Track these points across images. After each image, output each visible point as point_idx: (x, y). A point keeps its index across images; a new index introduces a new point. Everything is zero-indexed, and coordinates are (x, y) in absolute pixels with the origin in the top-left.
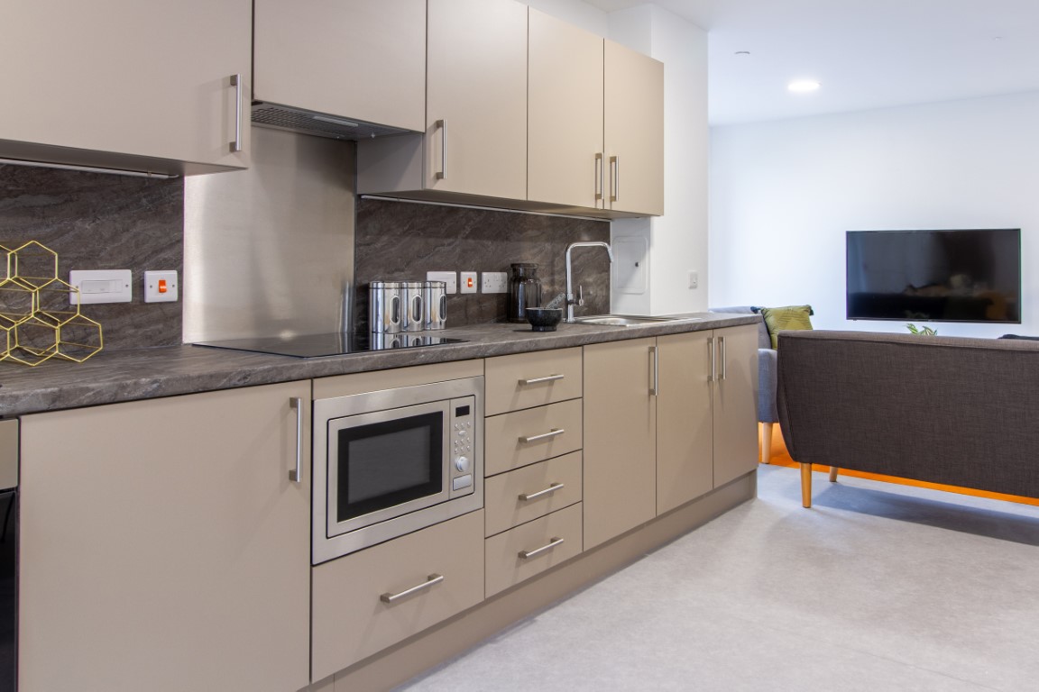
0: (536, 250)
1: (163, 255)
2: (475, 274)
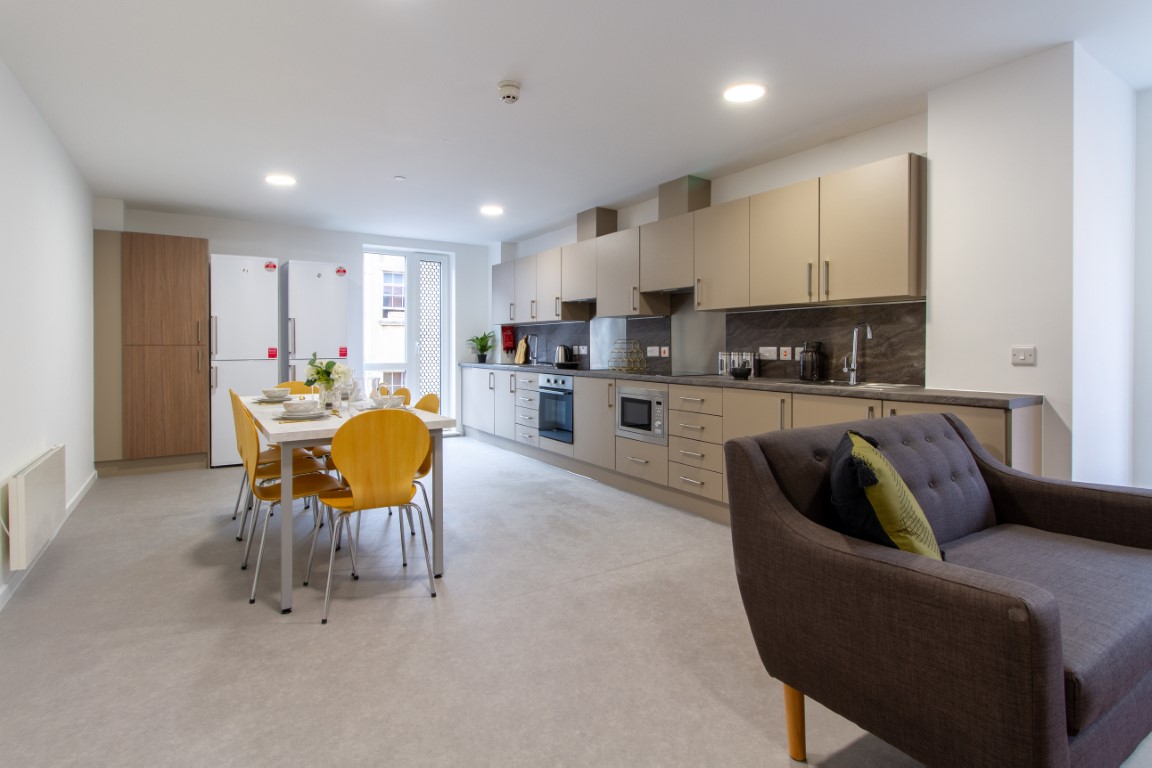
0: (845, 332)
1: (667, 342)
2: (790, 349)
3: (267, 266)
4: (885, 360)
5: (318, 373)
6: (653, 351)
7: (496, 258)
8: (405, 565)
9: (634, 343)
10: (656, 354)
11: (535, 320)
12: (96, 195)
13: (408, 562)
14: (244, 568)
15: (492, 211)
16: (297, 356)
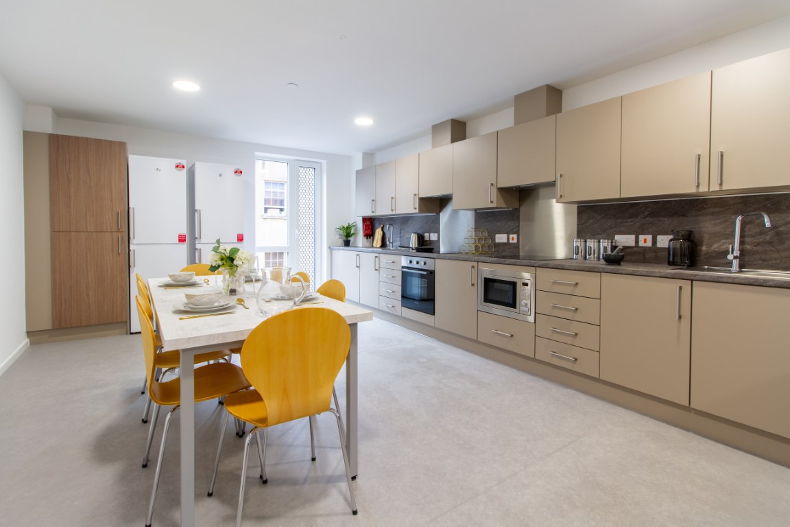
0: (718, 221)
1: (514, 230)
2: (651, 236)
3: (177, 167)
4: (770, 248)
5: (222, 259)
6: (501, 238)
7: (358, 165)
8: (314, 459)
9: (483, 230)
10: (505, 241)
11: (394, 213)
12: (26, 102)
13: (316, 455)
14: (145, 466)
15: (364, 121)
16: (203, 240)
